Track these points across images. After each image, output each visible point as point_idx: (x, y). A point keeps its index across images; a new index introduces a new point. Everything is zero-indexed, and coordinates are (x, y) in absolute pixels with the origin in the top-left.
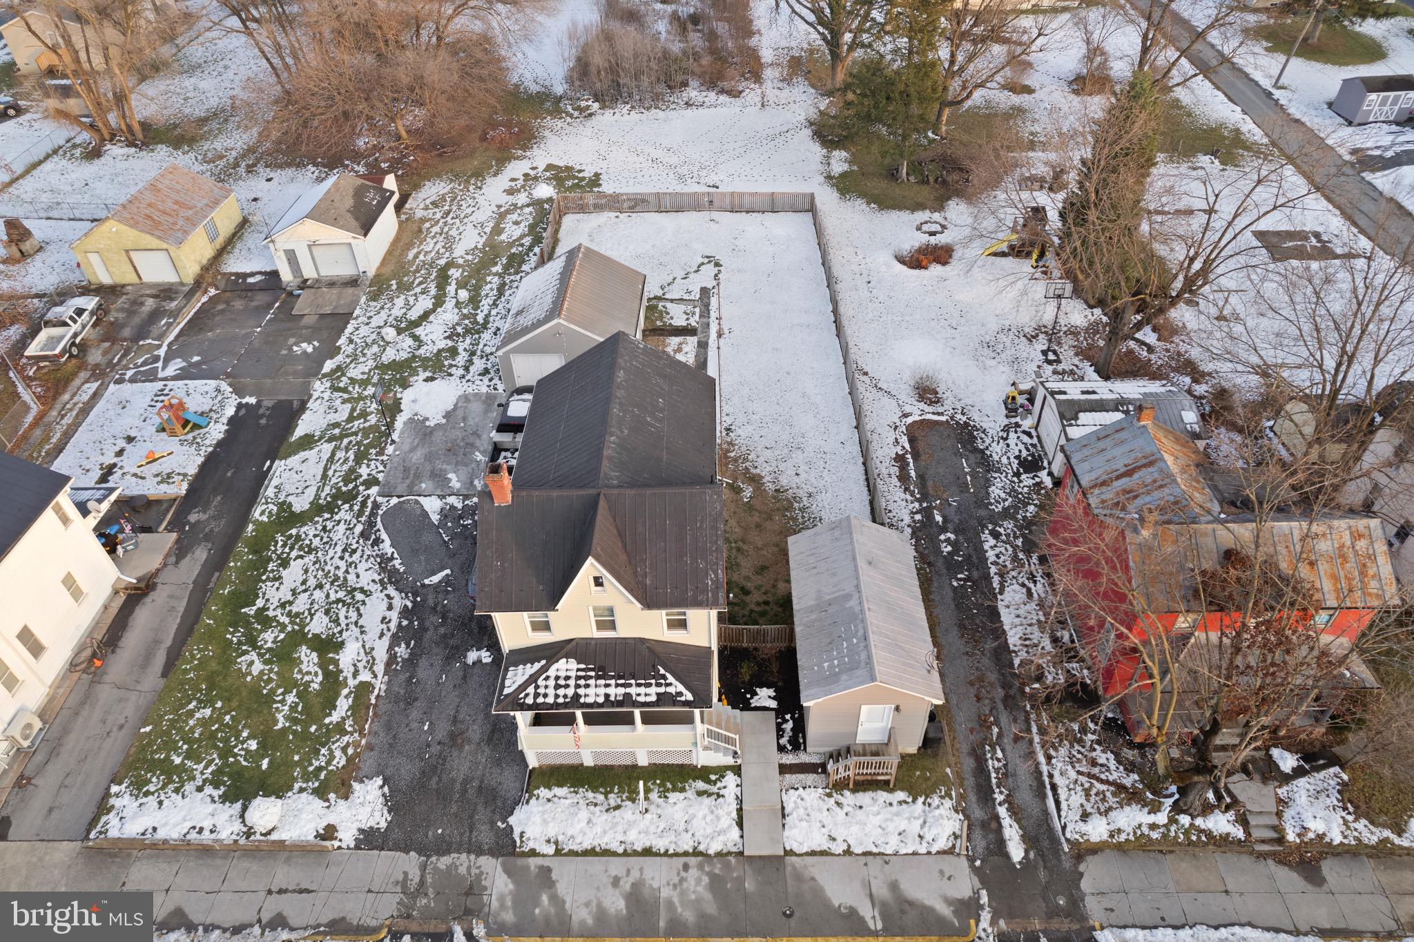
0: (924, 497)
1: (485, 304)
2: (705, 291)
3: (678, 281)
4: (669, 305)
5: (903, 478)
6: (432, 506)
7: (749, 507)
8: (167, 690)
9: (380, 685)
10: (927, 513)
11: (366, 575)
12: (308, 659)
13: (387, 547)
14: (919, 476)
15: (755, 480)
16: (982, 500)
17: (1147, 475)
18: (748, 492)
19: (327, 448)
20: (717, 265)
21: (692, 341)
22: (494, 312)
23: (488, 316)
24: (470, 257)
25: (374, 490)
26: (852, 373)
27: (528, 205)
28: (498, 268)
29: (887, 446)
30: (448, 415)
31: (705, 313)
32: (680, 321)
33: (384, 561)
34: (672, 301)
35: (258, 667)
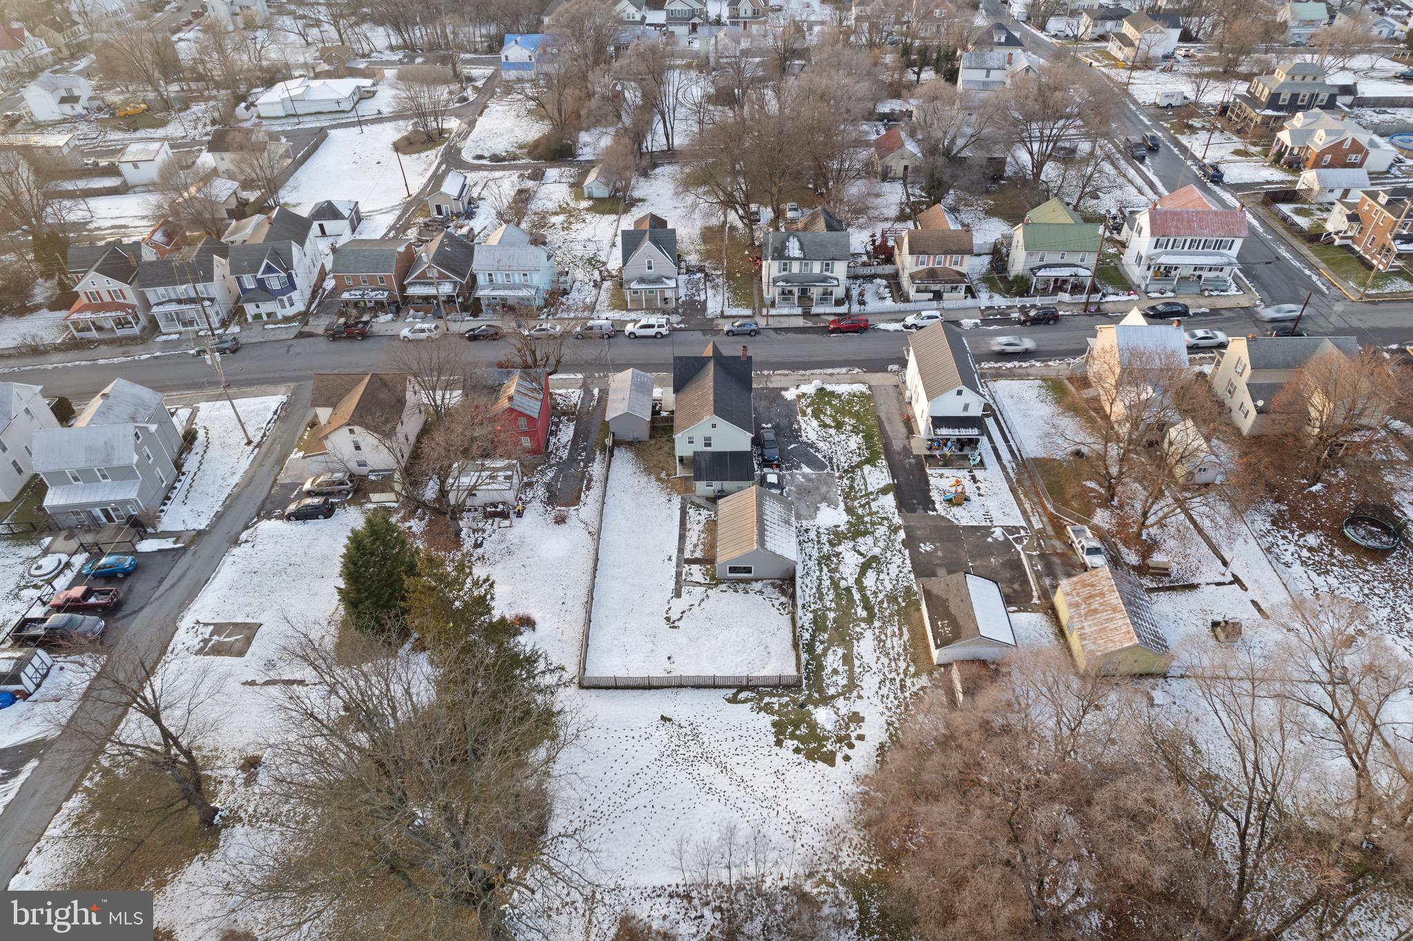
0: (584, 473)
1: (826, 583)
2: (678, 594)
3: (697, 603)
4: (702, 581)
5: (590, 480)
6: (806, 470)
7: (663, 469)
8: (874, 412)
9: (799, 418)
10: (586, 466)
11: (821, 445)
12: (828, 421)
13: (820, 456)
14: (582, 481)
15: (659, 479)
16: (560, 470)
17: (522, 390)
18: (663, 475)
19: (870, 490)
20: (668, 619)
21: (687, 555)
22: (818, 573)
23: (821, 571)
24: (858, 629)
25: (837, 475)
26: (597, 535)
27: (833, 697)
28: (831, 615)
29: (591, 498)
30: (818, 509)
31: (679, 574)
32: (695, 568)
33: (817, 450)
34: (700, 584)
35: (847, 420)
